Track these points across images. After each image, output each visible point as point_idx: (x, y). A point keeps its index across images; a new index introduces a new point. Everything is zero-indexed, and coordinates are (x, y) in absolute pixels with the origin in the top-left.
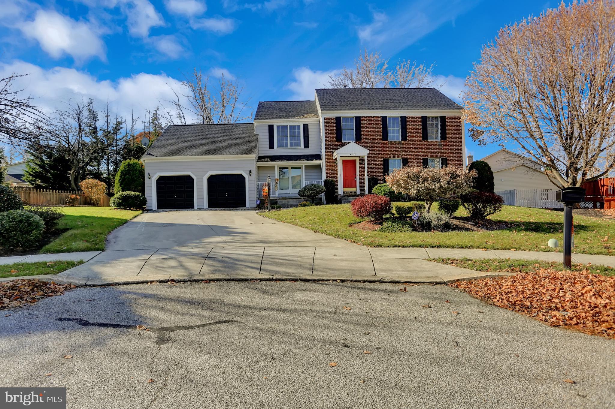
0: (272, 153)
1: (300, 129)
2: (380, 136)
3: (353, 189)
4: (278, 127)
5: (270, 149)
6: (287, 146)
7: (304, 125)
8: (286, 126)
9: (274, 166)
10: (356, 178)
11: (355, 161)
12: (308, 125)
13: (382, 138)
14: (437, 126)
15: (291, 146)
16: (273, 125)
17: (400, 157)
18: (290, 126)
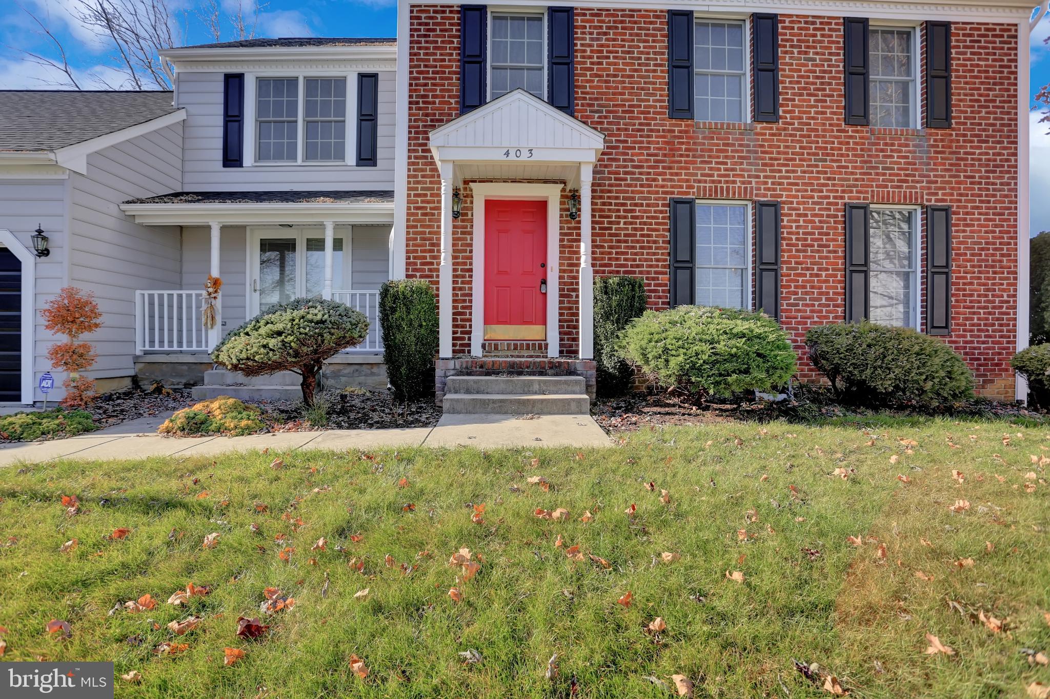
0: (232, 180)
1: (344, 94)
2: (658, 100)
3: (531, 332)
4: (262, 83)
5: (225, 166)
6: (294, 158)
7: (362, 76)
8: (293, 81)
9: (208, 228)
10: (544, 282)
11: (541, 206)
12: (374, 76)
13: (668, 107)
14: (907, 66)
15: (308, 156)
16: (240, 77)
17: (745, 195)
18: (311, 82)
